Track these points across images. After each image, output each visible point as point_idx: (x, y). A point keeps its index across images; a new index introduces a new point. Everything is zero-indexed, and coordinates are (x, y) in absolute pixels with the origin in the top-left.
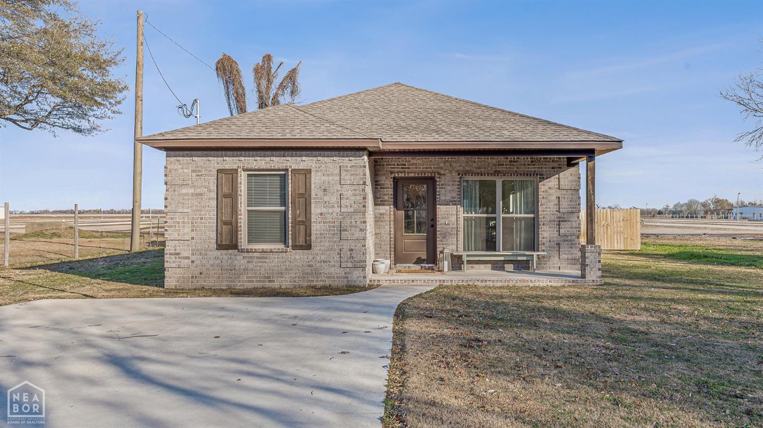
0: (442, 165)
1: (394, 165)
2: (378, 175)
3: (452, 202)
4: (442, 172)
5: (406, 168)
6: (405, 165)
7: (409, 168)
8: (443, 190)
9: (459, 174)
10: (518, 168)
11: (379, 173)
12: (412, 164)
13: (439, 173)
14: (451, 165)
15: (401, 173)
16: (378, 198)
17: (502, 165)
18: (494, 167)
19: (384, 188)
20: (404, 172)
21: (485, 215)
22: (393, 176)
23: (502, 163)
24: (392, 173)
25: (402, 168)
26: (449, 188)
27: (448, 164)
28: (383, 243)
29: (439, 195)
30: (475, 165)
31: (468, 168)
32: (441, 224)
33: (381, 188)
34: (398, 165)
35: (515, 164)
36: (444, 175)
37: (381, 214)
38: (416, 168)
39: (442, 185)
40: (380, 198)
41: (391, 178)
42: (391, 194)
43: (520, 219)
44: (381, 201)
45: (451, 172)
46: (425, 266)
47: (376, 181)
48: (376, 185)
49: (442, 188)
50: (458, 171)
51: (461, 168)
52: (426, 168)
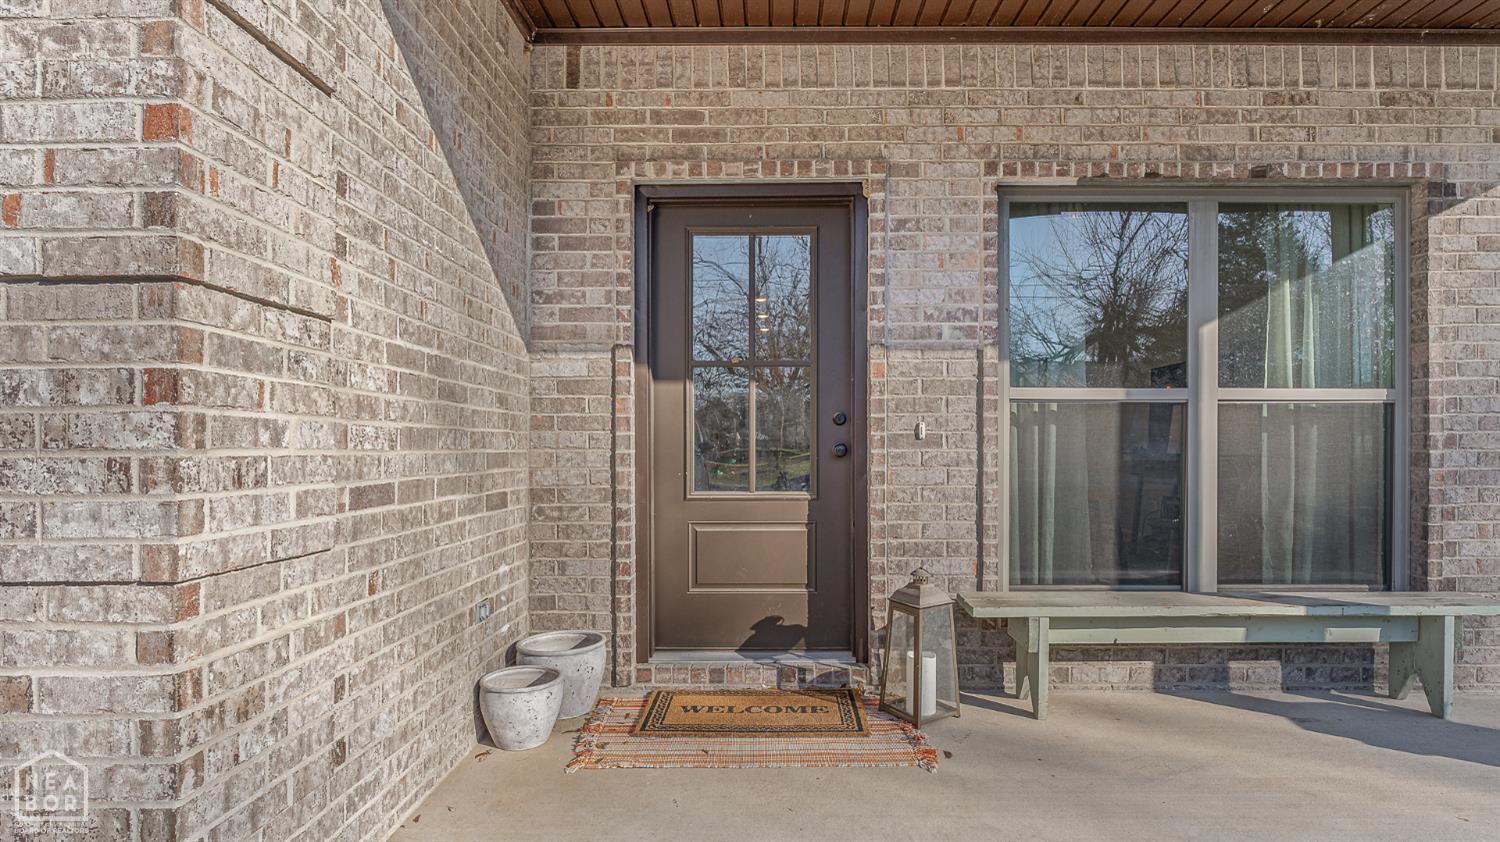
0: (897, 116)
1: (639, 117)
2: (547, 172)
3: (950, 317)
4: (899, 155)
5: (701, 135)
6: (695, 117)
7: (717, 135)
8: (904, 259)
9: (991, 168)
10: (1311, 135)
11: (555, 164)
12: (738, 113)
13: (880, 161)
14: (947, 120)
15: (676, 158)
16: (548, 300)
17: (1229, 116)
18: (1183, 130)
19: (580, 244)
20: (693, 155)
21: (1118, 394)
22: (629, 175)
23: (1225, 106)
24: (622, 161)
25: (681, 135)
26: (937, 243)
27: (930, 115)
28: (577, 542)
29: (882, 280)
30: (1079, 117)
31: (1039, 136)
32: (894, 441)
33: (565, 245)
34: (657, 117)
35: (1298, 110)
36: (911, 170)
37: (565, 385)
38: (759, 133)
39: (901, 224)
40: (561, 296)
41: (620, 187)
42: (620, 278)
43: (1300, 410)
44: (567, 314)
45: (946, 154)
46: (802, 670)
47: (539, 208)
48: (538, 226)
49: (900, 244)
50: (986, 148)
51: (1005, 136)
52: (813, 134)
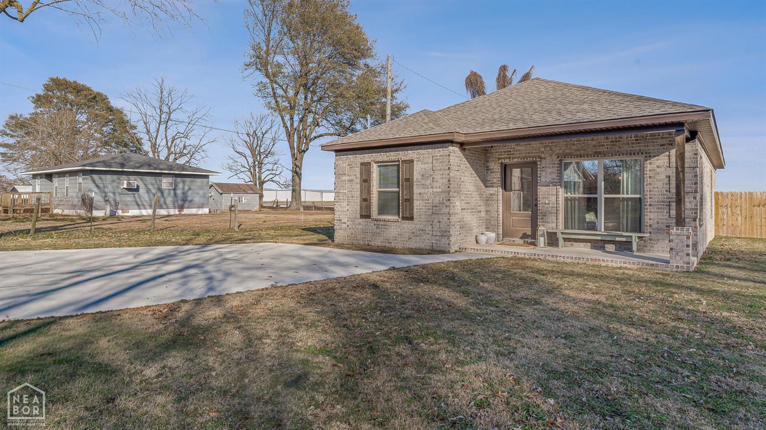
0: (542, 149)
1: (501, 152)
2: (488, 161)
3: (552, 183)
4: (543, 156)
5: (511, 154)
6: (510, 151)
7: (514, 154)
8: (544, 173)
9: (558, 157)
10: (620, 148)
11: (489, 160)
12: (517, 151)
13: (540, 157)
14: (551, 150)
15: (507, 158)
16: (488, 181)
17: (603, 145)
18: (594, 148)
19: (493, 172)
20: (510, 158)
21: (586, 196)
22: (500, 161)
23: (603, 144)
24: (499, 159)
25: (508, 155)
26: (549, 170)
27: (548, 149)
28: (492, 219)
29: (540, 177)
30: (575, 147)
31: (567, 151)
32: (542, 204)
33: (491, 172)
34: (504, 152)
35: (617, 143)
36: (545, 158)
37: (491, 194)
38: (520, 153)
39: (543, 167)
40: (490, 180)
41: (499, 163)
42: (499, 178)
43: (628, 199)
44: (491, 183)
45: (551, 155)
46: (527, 241)
47: (487, 167)
48: (487, 170)
49: (543, 171)
50: (558, 154)
51: (561, 151)
52: (529, 153)
